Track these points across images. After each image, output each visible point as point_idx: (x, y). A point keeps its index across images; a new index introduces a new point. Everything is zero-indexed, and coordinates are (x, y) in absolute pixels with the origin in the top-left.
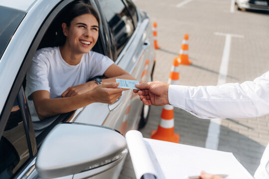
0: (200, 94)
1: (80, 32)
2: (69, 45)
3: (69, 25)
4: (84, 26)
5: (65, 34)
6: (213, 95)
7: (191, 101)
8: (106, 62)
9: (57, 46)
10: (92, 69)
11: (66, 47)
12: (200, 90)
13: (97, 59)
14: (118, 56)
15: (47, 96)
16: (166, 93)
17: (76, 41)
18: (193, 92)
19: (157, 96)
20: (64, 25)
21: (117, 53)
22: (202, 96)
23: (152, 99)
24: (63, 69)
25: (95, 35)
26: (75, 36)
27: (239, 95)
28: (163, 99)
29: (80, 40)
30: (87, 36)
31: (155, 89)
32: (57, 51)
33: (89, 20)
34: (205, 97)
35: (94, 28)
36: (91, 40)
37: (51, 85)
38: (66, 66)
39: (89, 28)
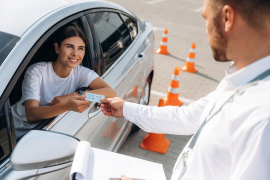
0: (146, 112)
1: (68, 51)
2: (60, 62)
3: (59, 45)
4: (72, 46)
5: (57, 52)
6: (155, 114)
7: (139, 117)
8: (91, 76)
9: (50, 61)
10: (80, 81)
11: (58, 61)
12: (147, 108)
13: (84, 73)
16: (121, 108)
17: (66, 59)
18: (142, 109)
19: (116, 110)
20: (56, 45)
22: (148, 114)
23: (112, 111)
24: (55, 81)
25: (82, 54)
26: (64, 55)
27: (174, 116)
28: (119, 112)
29: (69, 58)
30: (74, 55)
31: (114, 104)
32: (50, 65)
33: (77, 42)
34: (149, 115)
35: (81, 48)
36: (78, 58)
38: (58, 78)
39: (76, 48)
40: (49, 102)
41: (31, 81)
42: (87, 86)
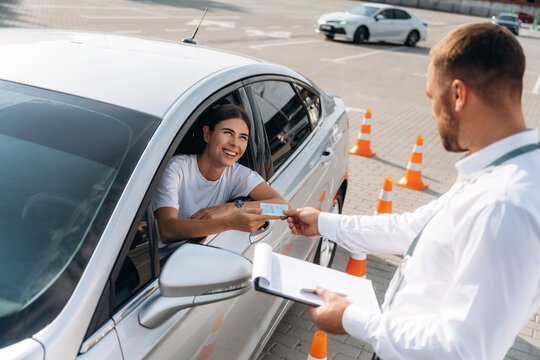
0: (352, 225)
1: (225, 139)
2: (209, 154)
3: (212, 129)
4: (231, 132)
5: (206, 140)
6: (366, 227)
7: (342, 232)
8: (253, 179)
9: (194, 154)
10: (235, 186)
11: (205, 154)
12: (353, 220)
13: (241, 175)
14: (275, 171)
15: (175, 215)
16: (316, 221)
17: (218, 150)
18: (345, 221)
19: (307, 225)
20: (206, 129)
21: (273, 169)
22: (354, 227)
23: (302, 227)
24: (198, 184)
25: (243, 145)
26: (218, 143)
27: (392, 227)
28: (312, 228)
29: (224, 149)
30: (233, 146)
31: (305, 216)
32: (193, 160)
33: (239, 126)
34: (357, 228)
35: (243, 136)
36: (237, 151)
37: (182, 202)
38: (203, 180)
39: (237, 136)
40: (191, 214)
41: (169, 180)
42: (246, 194)
